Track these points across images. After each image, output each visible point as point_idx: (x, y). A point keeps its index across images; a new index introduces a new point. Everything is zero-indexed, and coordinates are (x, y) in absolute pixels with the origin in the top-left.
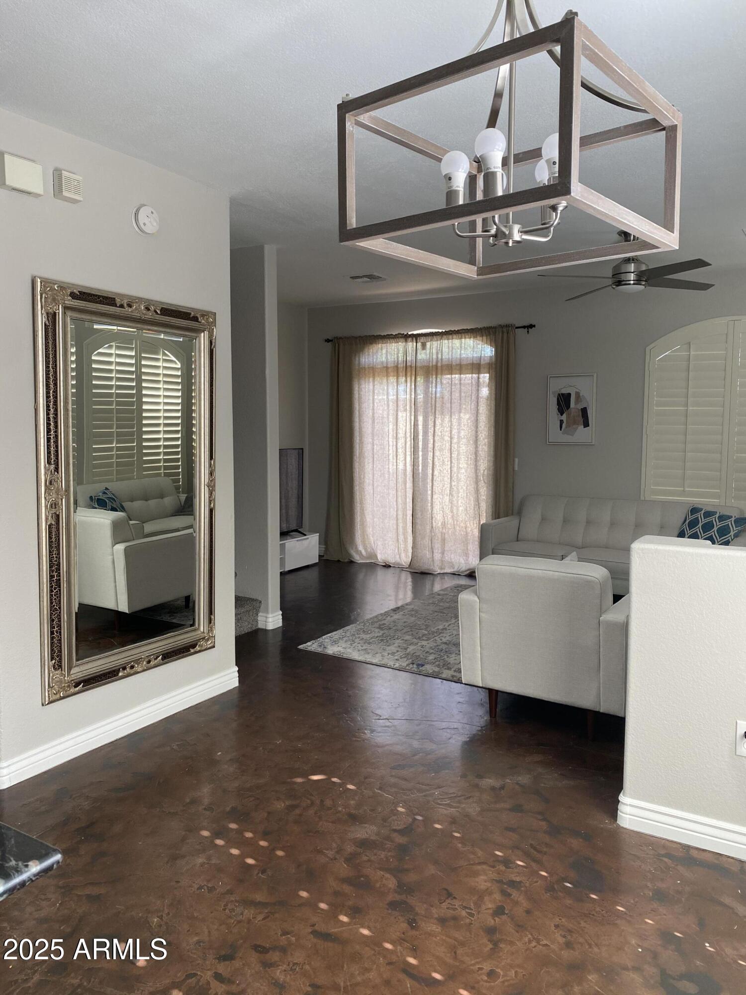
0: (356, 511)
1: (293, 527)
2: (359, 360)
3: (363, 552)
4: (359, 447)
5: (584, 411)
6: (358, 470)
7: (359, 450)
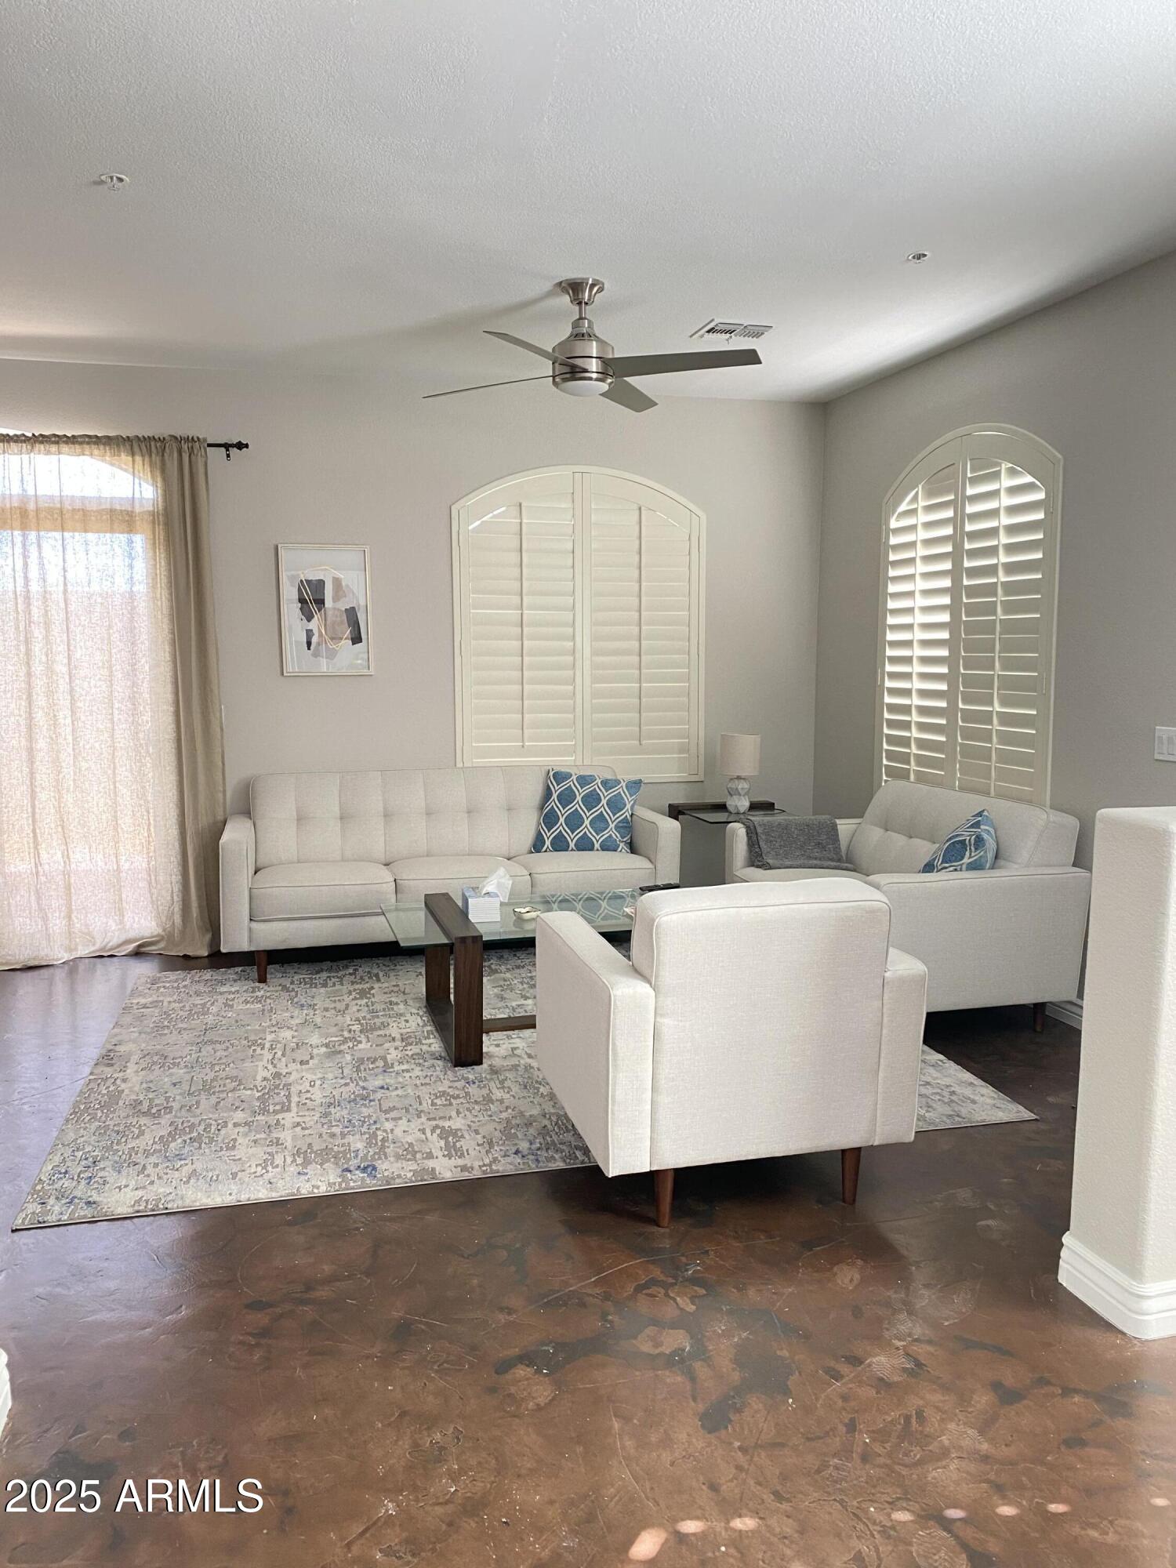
5: (352, 616)
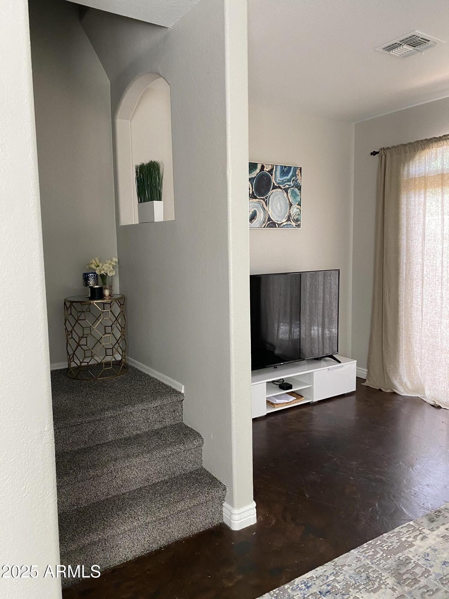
0: (401, 337)
1: (327, 352)
2: (408, 170)
3: (409, 384)
4: (406, 268)
6: (404, 293)
7: (406, 271)
